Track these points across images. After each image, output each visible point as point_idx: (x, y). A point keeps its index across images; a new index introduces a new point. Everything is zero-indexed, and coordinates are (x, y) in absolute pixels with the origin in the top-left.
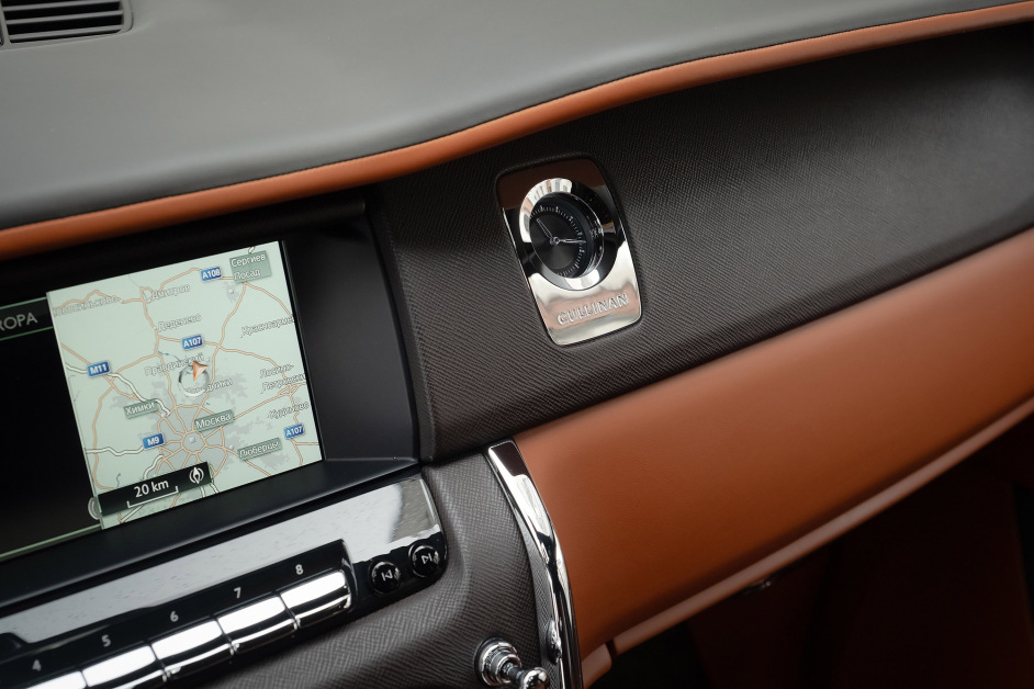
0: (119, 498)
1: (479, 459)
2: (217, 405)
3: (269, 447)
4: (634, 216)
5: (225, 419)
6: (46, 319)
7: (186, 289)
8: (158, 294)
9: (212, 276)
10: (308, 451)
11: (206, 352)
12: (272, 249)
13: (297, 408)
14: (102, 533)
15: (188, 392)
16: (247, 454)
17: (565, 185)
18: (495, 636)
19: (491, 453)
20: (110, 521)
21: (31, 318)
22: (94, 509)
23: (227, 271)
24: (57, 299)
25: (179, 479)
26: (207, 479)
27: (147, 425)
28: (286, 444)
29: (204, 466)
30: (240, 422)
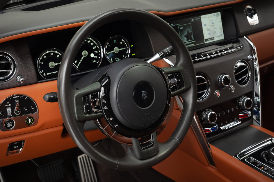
0: (206, 40)
1: (243, 38)
2: (215, 31)
3: (219, 36)
4: (257, 11)
5: (215, 32)
6: (201, 19)
7: (212, 17)
8: (210, 17)
9: (214, 15)
10: (222, 37)
11: (214, 24)
12: (219, 13)
13: (222, 32)
14: (205, 44)
15: (212, 29)
16: (218, 37)
17: (251, 7)
18: (249, 55)
19: (245, 37)
20: (206, 43)
21: (200, 19)
22: (204, 41)
23: (216, 15)
24: (202, 16)
25: (211, 39)
26: (214, 39)
27: (209, 32)
28: (221, 36)
29: (214, 38)
30: (217, 33)
